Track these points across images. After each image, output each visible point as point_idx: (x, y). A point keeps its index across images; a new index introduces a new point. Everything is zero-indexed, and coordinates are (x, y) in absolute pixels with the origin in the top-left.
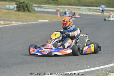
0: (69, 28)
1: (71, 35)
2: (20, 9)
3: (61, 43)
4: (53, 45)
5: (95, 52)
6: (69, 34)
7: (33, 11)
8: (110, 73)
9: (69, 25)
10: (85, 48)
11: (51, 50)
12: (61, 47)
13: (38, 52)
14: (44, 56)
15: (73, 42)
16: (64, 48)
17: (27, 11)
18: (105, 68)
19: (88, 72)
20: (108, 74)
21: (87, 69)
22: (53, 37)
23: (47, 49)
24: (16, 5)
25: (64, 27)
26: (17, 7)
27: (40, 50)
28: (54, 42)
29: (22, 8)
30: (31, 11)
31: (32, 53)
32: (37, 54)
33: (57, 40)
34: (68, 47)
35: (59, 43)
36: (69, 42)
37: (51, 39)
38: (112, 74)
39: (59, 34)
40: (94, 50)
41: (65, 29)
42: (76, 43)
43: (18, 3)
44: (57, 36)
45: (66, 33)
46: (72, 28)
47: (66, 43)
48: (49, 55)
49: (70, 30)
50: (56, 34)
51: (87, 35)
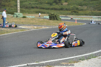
0: (63, 30)
1: (64, 34)
2: (51, 18)
3: (58, 40)
4: (53, 41)
5: (81, 45)
6: (63, 34)
7: (60, 20)
8: (80, 61)
9: (63, 28)
10: (74, 43)
11: (51, 45)
12: (58, 43)
13: (43, 45)
14: (46, 48)
15: (65, 39)
16: (60, 43)
17: (56, 20)
18: (78, 57)
19: (65, 60)
20: (79, 61)
21: (66, 58)
22: (52, 36)
23: (48, 44)
24: (49, 16)
25: (60, 29)
26: (50, 17)
27: (44, 45)
28: (53, 39)
29: (53, 17)
30: (59, 19)
31: (39, 46)
32: (42, 47)
33: (55, 38)
34: (62, 42)
35: (57, 40)
36: (63, 39)
37: (51, 37)
38: (82, 61)
39: (56, 34)
40: (79, 44)
41: (60, 30)
42: (68, 40)
43: (50, 15)
44: (55, 36)
45: (61, 33)
46: (65, 30)
47: (61, 40)
48: (50, 48)
49: (64, 31)
50: (54, 34)
51: (75, 35)
